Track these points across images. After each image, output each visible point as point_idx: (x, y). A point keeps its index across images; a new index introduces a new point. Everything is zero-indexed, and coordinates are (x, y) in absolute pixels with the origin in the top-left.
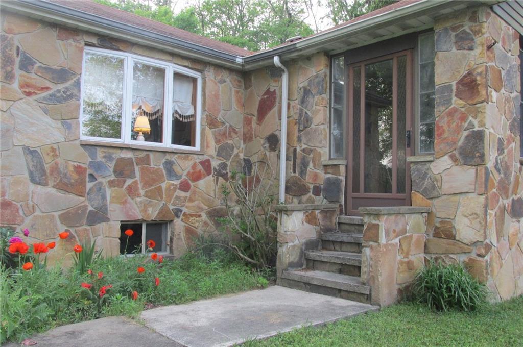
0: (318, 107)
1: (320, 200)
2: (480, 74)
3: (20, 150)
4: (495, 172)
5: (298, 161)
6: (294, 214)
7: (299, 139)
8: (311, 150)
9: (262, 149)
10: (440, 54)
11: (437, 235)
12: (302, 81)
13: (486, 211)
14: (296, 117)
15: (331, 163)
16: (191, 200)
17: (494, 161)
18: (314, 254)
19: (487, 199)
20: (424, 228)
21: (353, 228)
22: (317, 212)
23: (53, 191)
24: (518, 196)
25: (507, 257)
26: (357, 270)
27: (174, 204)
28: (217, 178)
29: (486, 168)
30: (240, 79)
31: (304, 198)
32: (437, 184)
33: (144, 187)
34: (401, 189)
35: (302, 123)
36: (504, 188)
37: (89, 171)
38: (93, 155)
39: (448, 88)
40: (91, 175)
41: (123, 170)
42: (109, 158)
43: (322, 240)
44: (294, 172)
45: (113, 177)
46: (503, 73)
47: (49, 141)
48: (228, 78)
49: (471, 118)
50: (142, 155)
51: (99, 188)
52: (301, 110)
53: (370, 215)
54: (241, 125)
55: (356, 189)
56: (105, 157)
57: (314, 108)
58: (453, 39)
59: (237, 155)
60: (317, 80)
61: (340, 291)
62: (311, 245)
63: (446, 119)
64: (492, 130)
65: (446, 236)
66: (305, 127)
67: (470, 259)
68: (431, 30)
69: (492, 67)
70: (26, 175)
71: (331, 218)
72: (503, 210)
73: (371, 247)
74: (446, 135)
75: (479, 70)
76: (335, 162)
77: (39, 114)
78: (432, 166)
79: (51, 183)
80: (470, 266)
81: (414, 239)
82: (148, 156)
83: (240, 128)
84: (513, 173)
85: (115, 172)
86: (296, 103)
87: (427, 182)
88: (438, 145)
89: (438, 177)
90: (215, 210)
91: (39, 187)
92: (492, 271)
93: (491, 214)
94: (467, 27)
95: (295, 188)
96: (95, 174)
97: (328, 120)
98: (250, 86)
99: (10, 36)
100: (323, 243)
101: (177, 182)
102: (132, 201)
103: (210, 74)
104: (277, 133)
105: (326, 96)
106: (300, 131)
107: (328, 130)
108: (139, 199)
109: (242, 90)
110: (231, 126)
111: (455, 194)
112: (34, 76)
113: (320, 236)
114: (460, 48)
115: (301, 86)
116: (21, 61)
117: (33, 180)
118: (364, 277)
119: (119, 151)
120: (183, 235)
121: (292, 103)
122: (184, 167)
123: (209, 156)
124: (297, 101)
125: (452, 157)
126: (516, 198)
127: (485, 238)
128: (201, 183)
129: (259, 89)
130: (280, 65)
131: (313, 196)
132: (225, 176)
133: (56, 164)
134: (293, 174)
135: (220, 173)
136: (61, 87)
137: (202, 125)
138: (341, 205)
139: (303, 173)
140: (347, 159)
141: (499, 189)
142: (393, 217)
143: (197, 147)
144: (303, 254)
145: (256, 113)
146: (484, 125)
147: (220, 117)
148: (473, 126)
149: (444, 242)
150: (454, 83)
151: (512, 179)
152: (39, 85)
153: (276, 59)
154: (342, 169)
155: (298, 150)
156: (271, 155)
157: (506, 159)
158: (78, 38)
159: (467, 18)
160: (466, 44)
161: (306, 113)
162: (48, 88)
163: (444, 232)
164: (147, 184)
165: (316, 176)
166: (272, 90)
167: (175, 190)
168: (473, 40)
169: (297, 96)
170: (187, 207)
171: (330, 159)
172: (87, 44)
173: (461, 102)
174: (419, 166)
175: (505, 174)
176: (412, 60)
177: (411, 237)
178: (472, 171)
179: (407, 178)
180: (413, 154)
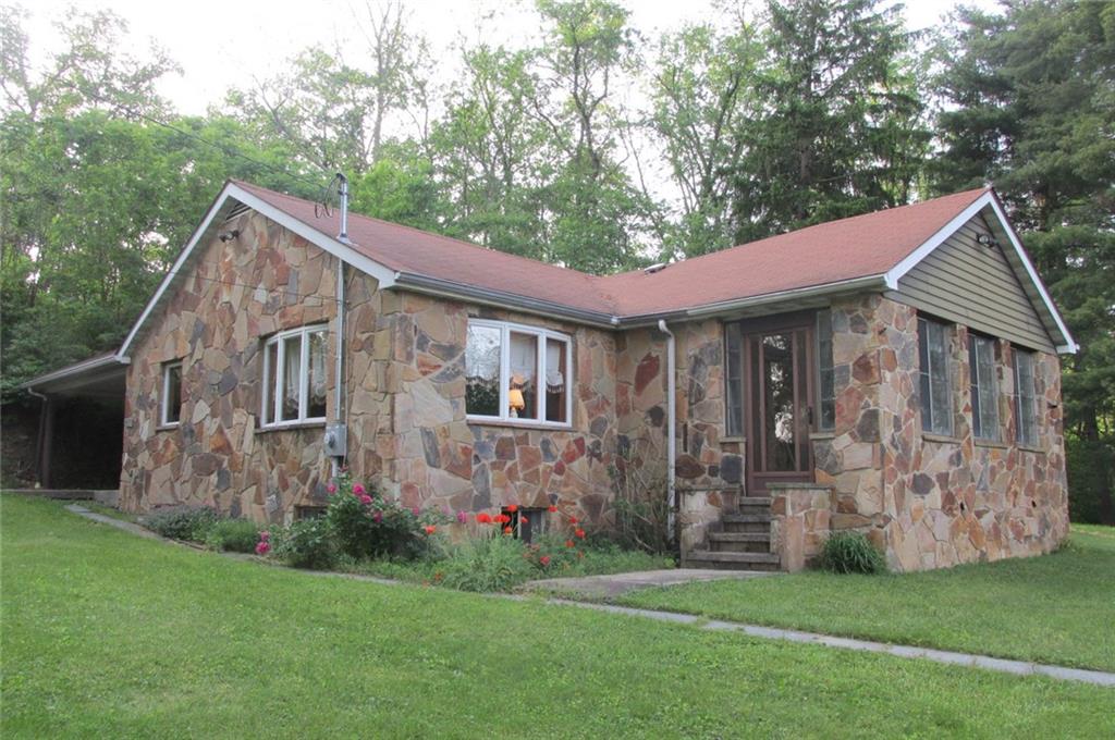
0: (713, 379)
1: (718, 480)
2: (873, 357)
3: (418, 431)
4: (891, 448)
5: (690, 438)
6: (698, 494)
7: (691, 414)
8: (705, 427)
9: (642, 424)
10: (837, 335)
11: (840, 510)
12: (692, 349)
13: (883, 485)
14: (687, 388)
15: (729, 440)
16: (566, 485)
17: (890, 437)
18: (718, 536)
19: (883, 474)
20: (828, 503)
21: (755, 510)
22: (718, 492)
23: (445, 473)
24: (921, 471)
25: (910, 533)
26: (764, 547)
27: (550, 489)
28: (591, 460)
29: (882, 445)
30: (610, 340)
31: (699, 479)
32: (839, 461)
33: (523, 469)
34: (805, 467)
35: (694, 395)
36: (903, 464)
37: (474, 453)
38: (478, 436)
39: (845, 368)
40: (476, 457)
41: (504, 451)
42: (492, 437)
43: (725, 523)
44: (686, 450)
45: (494, 459)
46: (897, 352)
47: (440, 422)
48: (598, 338)
49: (867, 398)
50: (521, 433)
51: (483, 471)
52: (692, 381)
53: (776, 489)
54: (613, 396)
55: (758, 467)
56: (488, 437)
57: (707, 379)
58: (849, 322)
59: (611, 431)
60: (709, 349)
61: (750, 564)
62: (713, 527)
63: (845, 398)
64: (886, 409)
65: (848, 509)
66: (698, 400)
67: (872, 531)
68: (829, 307)
69: (885, 350)
70: (424, 457)
71: (732, 500)
72: (902, 484)
73: (779, 520)
74: (845, 413)
75: (872, 354)
76: (735, 440)
77: (433, 394)
78: (833, 443)
79: (443, 466)
80: (871, 537)
81: (818, 515)
82: (527, 434)
83: (613, 400)
84: (914, 449)
85: (497, 452)
86: (685, 372)
87: (829, 459)
88: (839, 423)
89: (839, 453)
90: (589, 496)
91: (434, 469)
92: (893, 543)
93: (888, 488)
94: (860, 311)
95: (688, 469)
96: (480, 456)
97: (723, 393)
98: (624, 349)
99: (409, 315)
100: (725, 524)
101: (552, 464)
102: (512, 485)
103: (581, 337)
104: (662, 405)
105: (720, 367)
106: (690, 404)
107: (724, 405)
108: (518, 483)
109: (613, 353)
110: (603, 397)
111: (855, 470)
112: (428, 354)
113: (722, 518)
114: (855, 331)
115: (691, 353)
116: (418, 340)
117: (429, 463)
118: (773, 548)
119: (500, 430)
120: (558, 525)
121: (681, 373)
122: (560, 446)
123: (583, 433)
124: (686, 371)
125: (851, 434)
126: (918, 473)
127: (883, 510)
128: (575, 464)
129: (637, 354)
130: (666, 329)
131: (709, 477)
132: (598, 456)
133: (447, 445)
134: (684, 453)
135: (594, 454)
136: (449, 364)
137: (573, 397)
138: (741, 486)
139: (696, 451)
140: (746, 436)
141: (896, 465)
142: (798, 492)
143: (569, 423)
144: (707, 536)
145: (633, 382)
146: (877, 405)
147: (592, 387)
148: (869, 406)
149: (847, 518)
150: (851, 364)
151: (912, 454)
152: (434, 364)
153: (662, 324)
154: (742, 447)
155: (690, 426)
156: (656, 432)
157: (904, 435)
158: (462, 311)
159: (860, 304)
160: (861, 327)
161: (698, 385)
162: (439, 366)
163: (847, 507)
164: (526, 466)
165: (712, 455)
166: (654, 355)
167: (550, 473)
168: (865, 324)
169: (687, 366)
170: (562, 493)
171: (727, 436)
172: (470, 316)
173: (858, 382)
174: (822, 443)
175: (903, 450)
176: (812, 335)
177: (815, 512)
178: (868, 448)
179: (810, 456)
180: (815, 431)
